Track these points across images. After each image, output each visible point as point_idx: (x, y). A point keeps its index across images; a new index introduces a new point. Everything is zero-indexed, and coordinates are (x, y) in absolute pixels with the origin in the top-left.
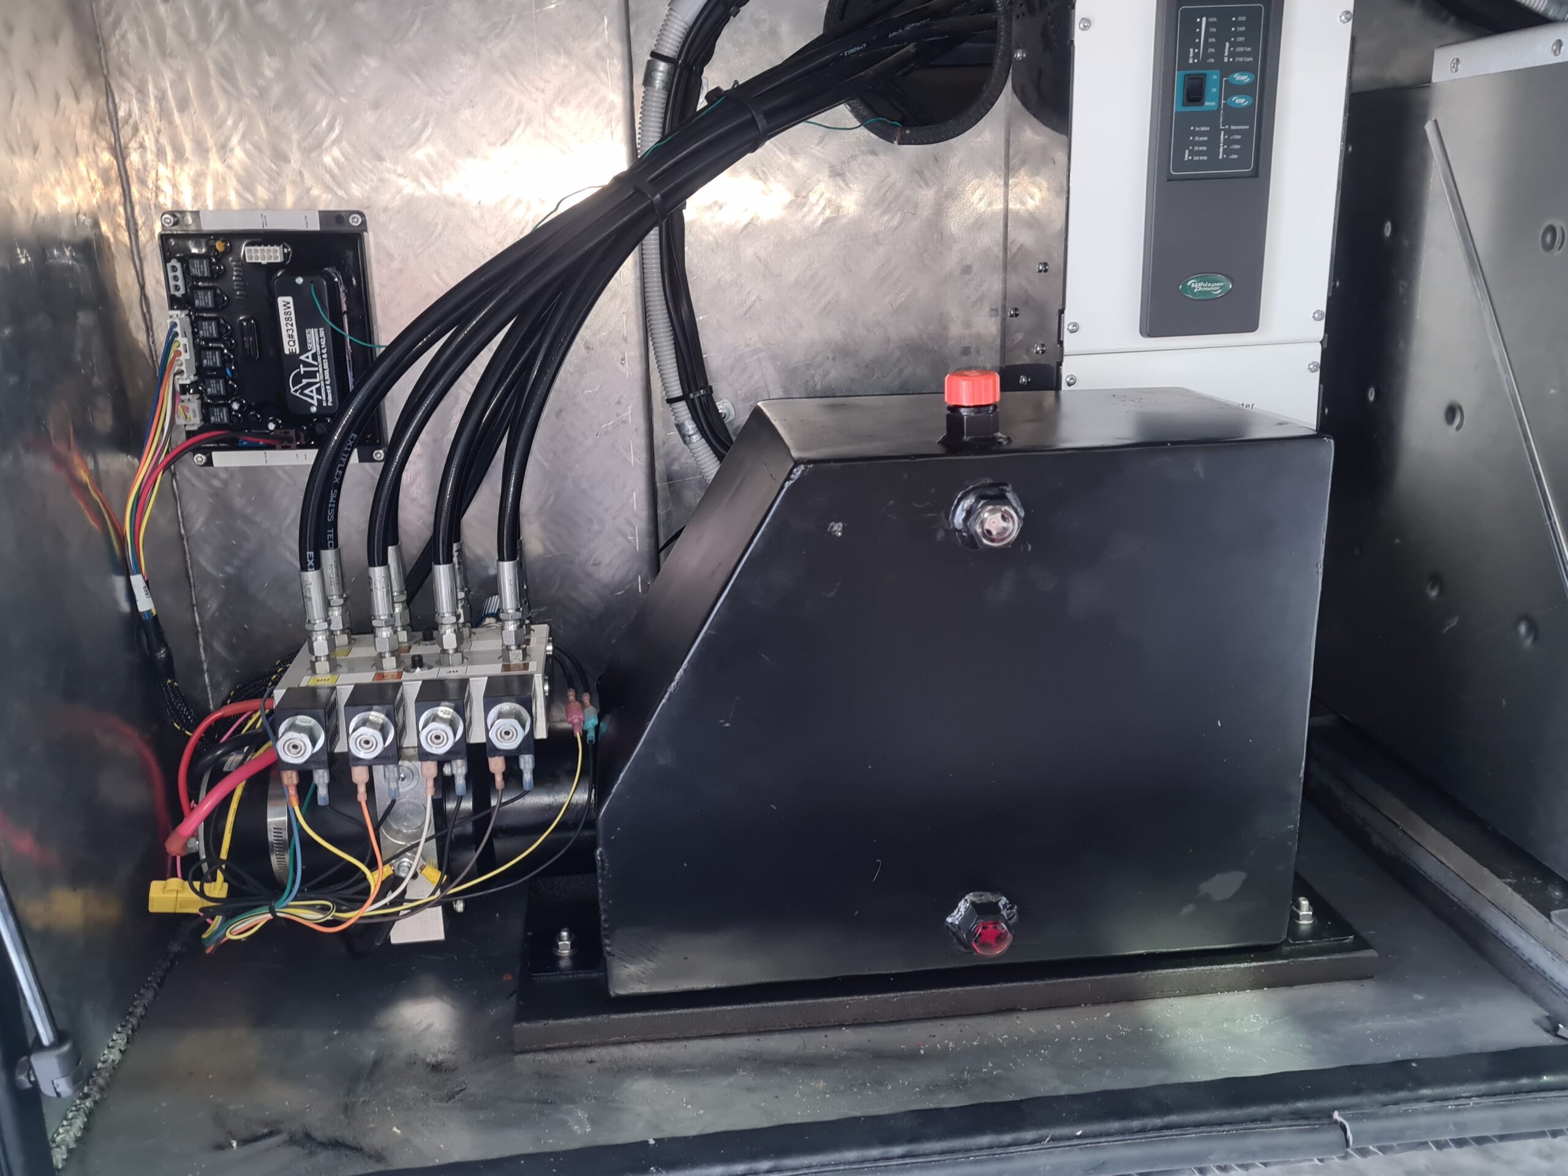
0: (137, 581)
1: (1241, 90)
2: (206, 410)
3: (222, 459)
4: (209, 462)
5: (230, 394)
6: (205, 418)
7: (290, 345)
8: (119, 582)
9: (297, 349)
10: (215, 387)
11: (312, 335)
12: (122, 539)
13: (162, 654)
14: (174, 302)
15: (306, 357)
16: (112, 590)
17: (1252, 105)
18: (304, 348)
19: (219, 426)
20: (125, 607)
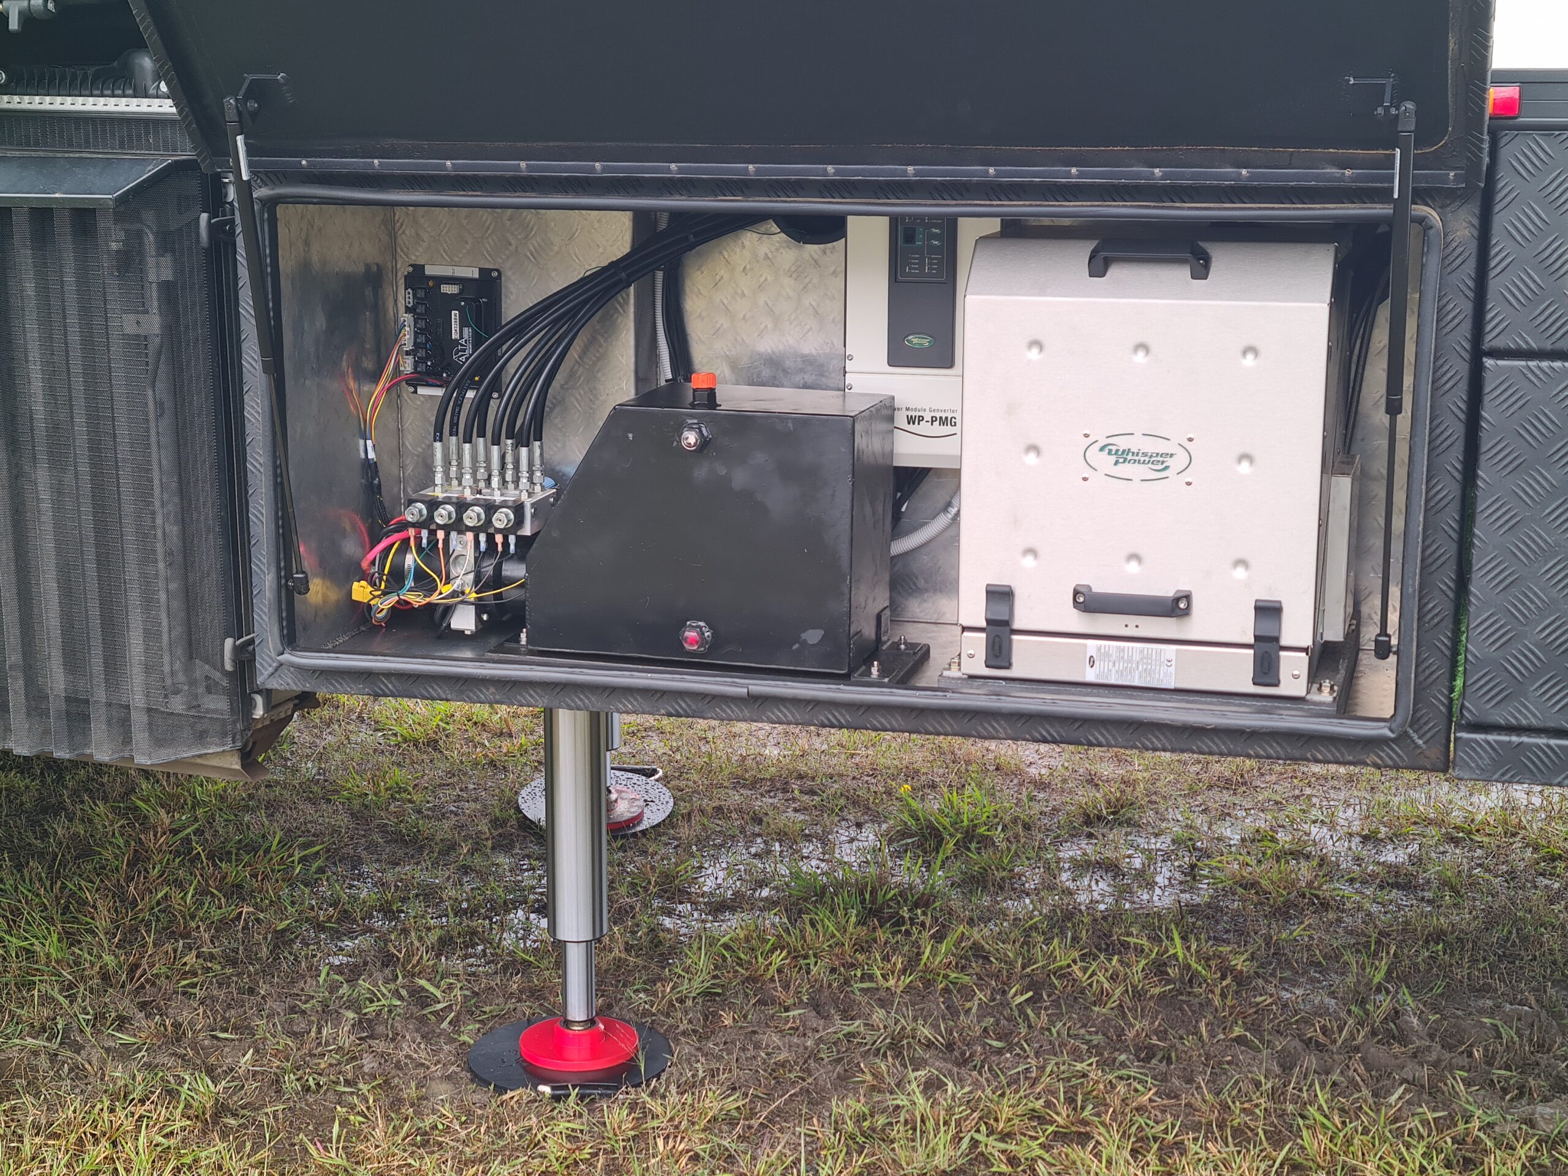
0: (369, 443)
1: (936, 237)
2: (416, 364)
3: (422, 391)
4: (415, 392)
5: (428, 358)
6: (415, 367)
7: (455, 336)
8: (362, 442)
9: (458, 337)
10: (422, 353)
11: (466, 330)
12: (365, 421)
13: (376, 482)
14: (408, 310)
15: (463, 342)
16: (358, 444)
17: (942, 245)
18: (461, 337)
19: (419, 373)
20: (363, 456)
